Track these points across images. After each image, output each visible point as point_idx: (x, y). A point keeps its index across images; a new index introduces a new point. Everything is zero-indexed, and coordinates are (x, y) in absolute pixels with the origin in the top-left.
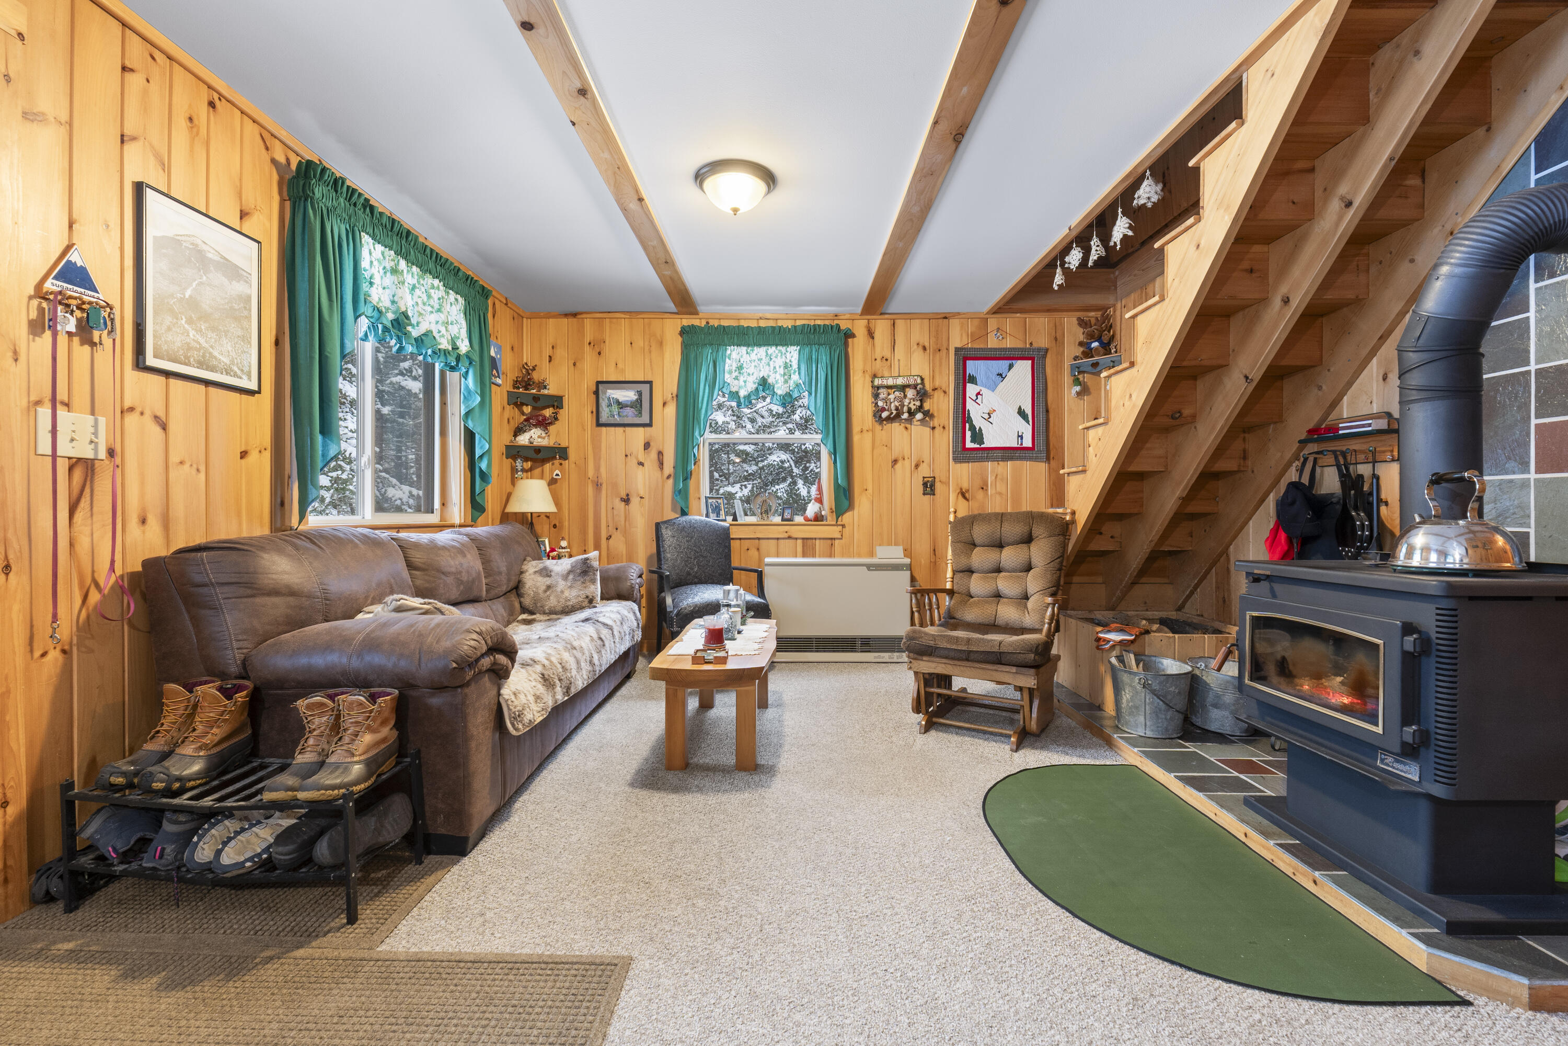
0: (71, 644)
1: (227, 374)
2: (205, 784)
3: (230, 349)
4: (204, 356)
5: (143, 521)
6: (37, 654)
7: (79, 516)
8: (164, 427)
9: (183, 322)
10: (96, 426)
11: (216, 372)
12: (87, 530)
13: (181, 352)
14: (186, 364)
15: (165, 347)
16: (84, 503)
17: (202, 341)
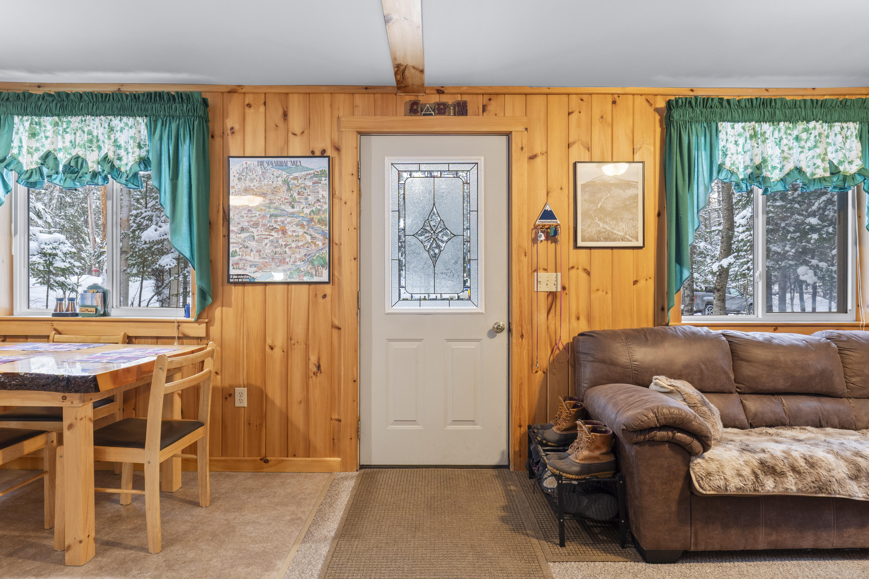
0: (547, 370)
1: (622, 240)
2: (554, 446)
3: (624, 227)
4: (608, 234)
5: (578, 319)
6: (534, 371)
7: (550, 316)
8: (589, 274)
9: (597, 221)
10: (557, 277)
11: (616, 241)
12: (553, 322)
13: (596, 235)
14: (598, 241)
15: (587, 235)
16: (553, 311)
17: (607, 227)
